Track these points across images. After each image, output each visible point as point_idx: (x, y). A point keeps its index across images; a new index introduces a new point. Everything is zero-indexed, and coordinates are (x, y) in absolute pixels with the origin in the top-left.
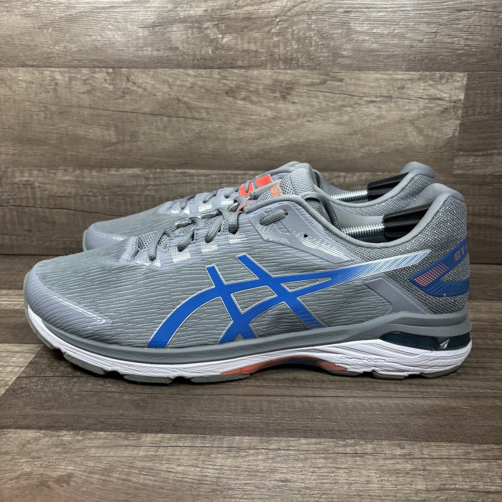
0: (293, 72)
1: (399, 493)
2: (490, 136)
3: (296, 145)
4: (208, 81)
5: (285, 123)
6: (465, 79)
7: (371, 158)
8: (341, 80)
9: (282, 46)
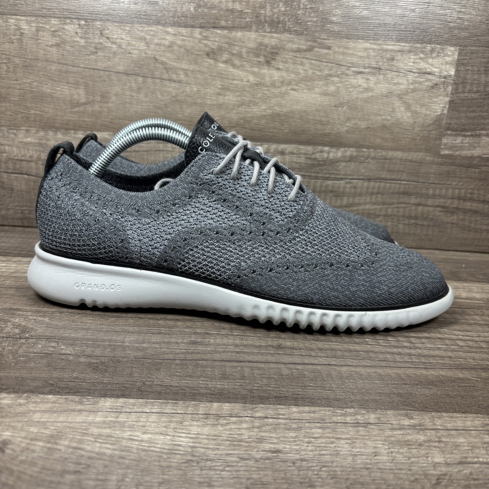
0: (279, 36)
1: (414, 466)
2: (479, 116)
3: (278, 115)
4: (189, 41)
5: (268, 90)
6: (457, 53)
7: (356, 133)
8: (329, 48)
9: (268, 6)
